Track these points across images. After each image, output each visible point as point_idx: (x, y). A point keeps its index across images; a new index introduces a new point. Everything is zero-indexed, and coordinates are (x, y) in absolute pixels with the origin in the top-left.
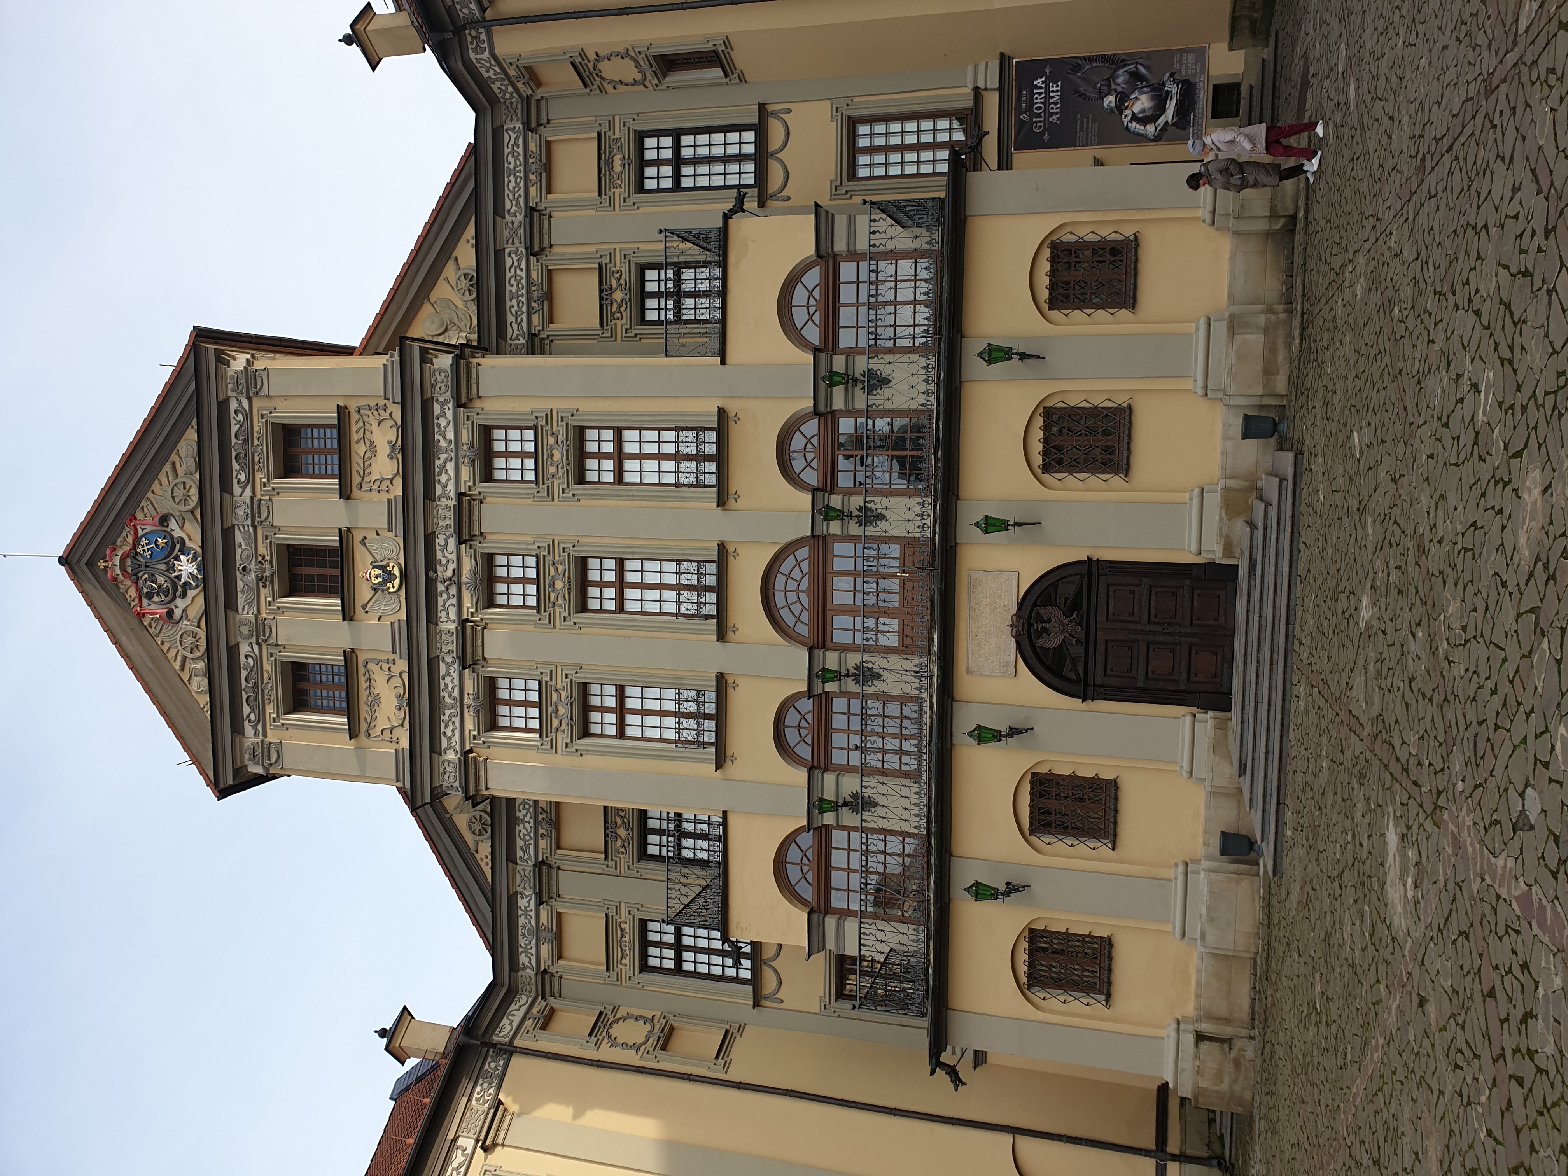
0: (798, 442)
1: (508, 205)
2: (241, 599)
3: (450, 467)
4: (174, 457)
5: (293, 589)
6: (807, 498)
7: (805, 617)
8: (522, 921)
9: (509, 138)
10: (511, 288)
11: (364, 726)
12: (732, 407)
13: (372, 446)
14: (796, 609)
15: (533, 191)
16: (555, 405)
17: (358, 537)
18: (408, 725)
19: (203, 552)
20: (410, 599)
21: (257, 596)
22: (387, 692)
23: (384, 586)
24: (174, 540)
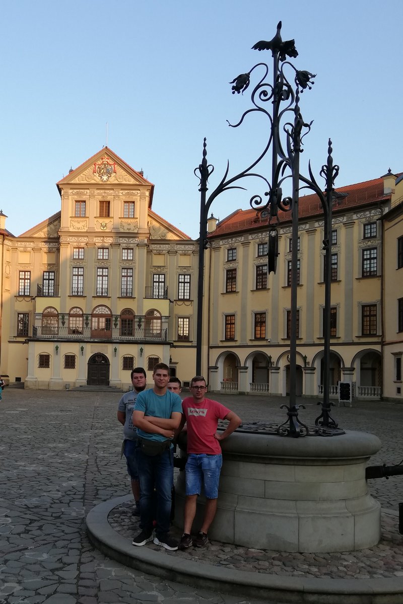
1: (178, 246)
2: (99, 191)
3: (126, 242)
4: (128, 175)
5: (101, 202)
6: (119, 314)
7: (97, 313)
8: (28, 243)
9: (191, 247)
10: (162, 246)
11: (73, 219)
12: (136, 300)
14: (99, 311)
16: (137, 264)
17: (112, 220)
18: (74, 230)
19: (109, 183)
20: (100, 232)
21: (99, 195)
22: (80, 225)
23: (102, 225)
24: (110, 174)
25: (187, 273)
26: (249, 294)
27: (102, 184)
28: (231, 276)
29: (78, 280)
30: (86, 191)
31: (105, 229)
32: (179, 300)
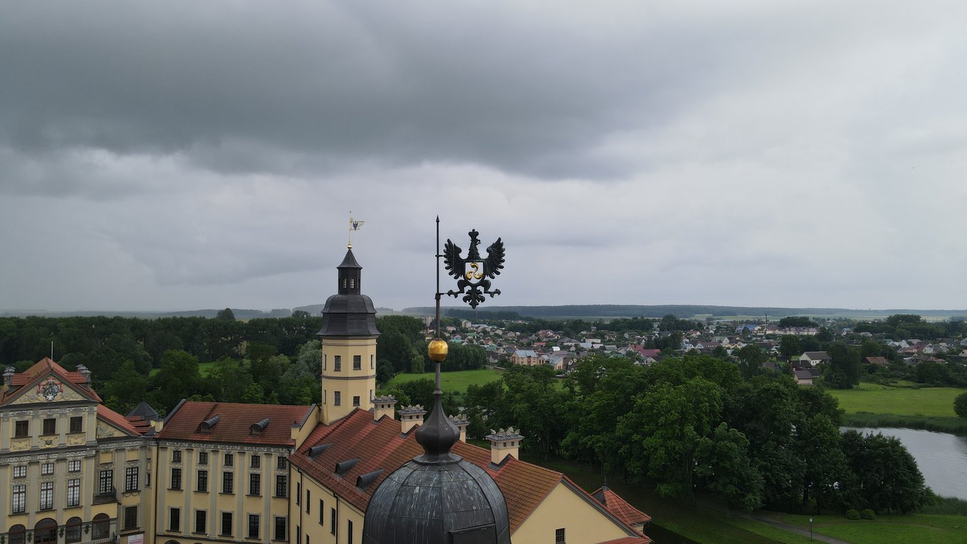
0: (76, 520)
2: (43, 410)
3: (71, 455)
4: (76, 393)
5: (46, 421)
6: (65, 524)
9: (139, 442)
11: (13, 441)
12: (83, 508)
13: (77, 438)
14: (43, 525)
17: (57, 436)
18: (15, 450)
19: (54, 401)
20: (44, 449)
21: (43, 414)
22: (22, 445)
23: (46, 443)
24: (56, 393)
25: (135, 466)
26: (192, 493)
27: (47, 403)
28: (176, 474)
30: (28, 411)
31: (50, 446)
32: (127, 492)
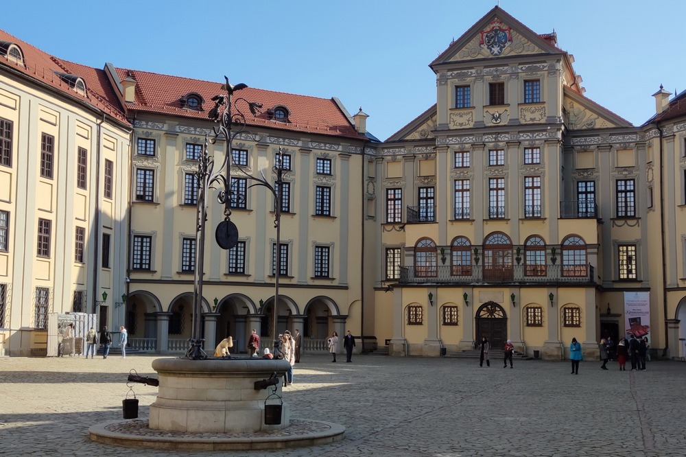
0: (538, 239)
1: (614, 137)
2: (488, 69)
3: (528, 138)
4: (530, 43)
5: (492, 85)
6: (523, 244)
7: (491, 243)
8: (397, 150)
9: (634, 136)
10: (588, 139)
11: (453, 112)
12: (546, 221)
13: (533, 112)
14: (493, 240)
15: (618, 145)
16: (546, 169)
17: (507, 108)
18: (455, 127)
19: (502, 56)
20: (491, 127)
21: (489, 75)
22: (463, 120)
23: (494, 118)
24: (504, 44)
25: (629, 177)
27: (491, 59)
29: (463, 197)
30: (470, 71)
31: (498, 122)
32: (619, 218)
